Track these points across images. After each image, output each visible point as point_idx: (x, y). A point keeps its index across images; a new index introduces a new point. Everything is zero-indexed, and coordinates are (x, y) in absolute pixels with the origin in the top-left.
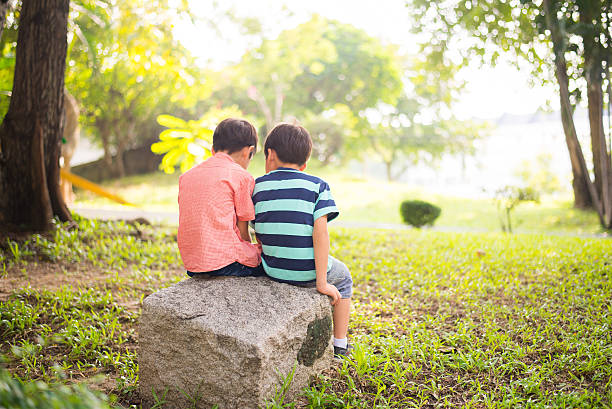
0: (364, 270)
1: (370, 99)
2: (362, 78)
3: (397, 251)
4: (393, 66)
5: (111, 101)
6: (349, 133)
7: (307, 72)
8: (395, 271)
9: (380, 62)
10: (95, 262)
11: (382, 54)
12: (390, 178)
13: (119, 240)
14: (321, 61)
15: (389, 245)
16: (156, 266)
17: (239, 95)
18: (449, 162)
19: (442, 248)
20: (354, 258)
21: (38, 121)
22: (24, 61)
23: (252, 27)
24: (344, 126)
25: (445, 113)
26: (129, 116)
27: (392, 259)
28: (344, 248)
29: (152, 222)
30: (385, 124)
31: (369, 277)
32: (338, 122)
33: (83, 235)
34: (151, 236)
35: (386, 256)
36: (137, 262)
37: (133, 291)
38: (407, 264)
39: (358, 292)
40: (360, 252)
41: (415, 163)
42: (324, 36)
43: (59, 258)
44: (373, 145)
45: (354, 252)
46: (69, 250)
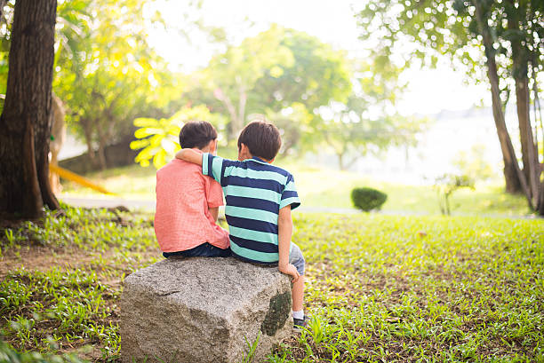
0: (320, 249)
1: (324, 98)
2: (316, 79)
3: (348, 233)
4: (344, 69)
5: (93, 103)
6: (305, 129)
7: (267, 75)
8: (347, 250)
9: (332, 65)
10: (81, 246)
11: (334, 58)
12: (342, 168)
13: (102, 226)
14: (280, 66)
15: (341, 227)
16: (135, 249)
17: (206, 95)
18: (394, 153)
19: (389, 229)
20: (311, 239)
21: (29, 121)
22: (16, 68)
23: (219, 35)
24: (300, 123)
25: (390, 110)
26: (109, 115)
27: (344, 239)
28: (301, 231)
29: (131, 209)
30: (337, 120)
31: (324, 256)
32: (295, 119)
33: (69, 222)
34: (130, 222)
35: (339, 237)
36: (118, 246)
37: (115, 271)
38: (358, 244)
39: (315, 270)
40: (316, 234)
41: (364, 154)
42: (282, 43)
43: (49, 242)
44: (327, 139)
45: (310, 234)
46: (58, 235)
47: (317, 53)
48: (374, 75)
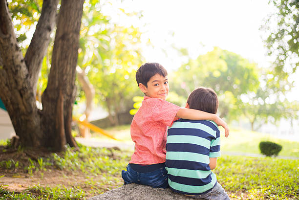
0: (240, 181)
1: (244, 89)
2: (239, 78)
3: (259, 171)
4: (256, 73)
6: (232, 106)
7: (211, 75)
8: (258, 183)
9: (249, 71)
10: (84, 171)
11: (249, 66)
12: (253, 130)
13: (100, 159)
14: (219, 70)
15: (254, 166)
16: (117, 174)
17: (176, 86)
18: (284, 123)
19: (286, 169)
20: (233, 174)
23: (184, 52)
24: (229, 103)
25: (282, 98)
26: (121, 96)
27: (257, 175)
28: (227, 168)
29: (122, 148)
30: (251, 103)
31: (242, 187)
32: (227, 101)
33: (81, 155)
34: (119, 157)
35: (253, 173)
36: (107, 172)
37: (99, 190)
38: (266, 179)
39: (236, 196)
40: (237, 170)
41: (266, 122)
42: (220, 57)
43: (64, 167)
44: (244, 113)
45: (233, 170)
46: (71, 163)
47: (240, 63)
48: (274, 77)
